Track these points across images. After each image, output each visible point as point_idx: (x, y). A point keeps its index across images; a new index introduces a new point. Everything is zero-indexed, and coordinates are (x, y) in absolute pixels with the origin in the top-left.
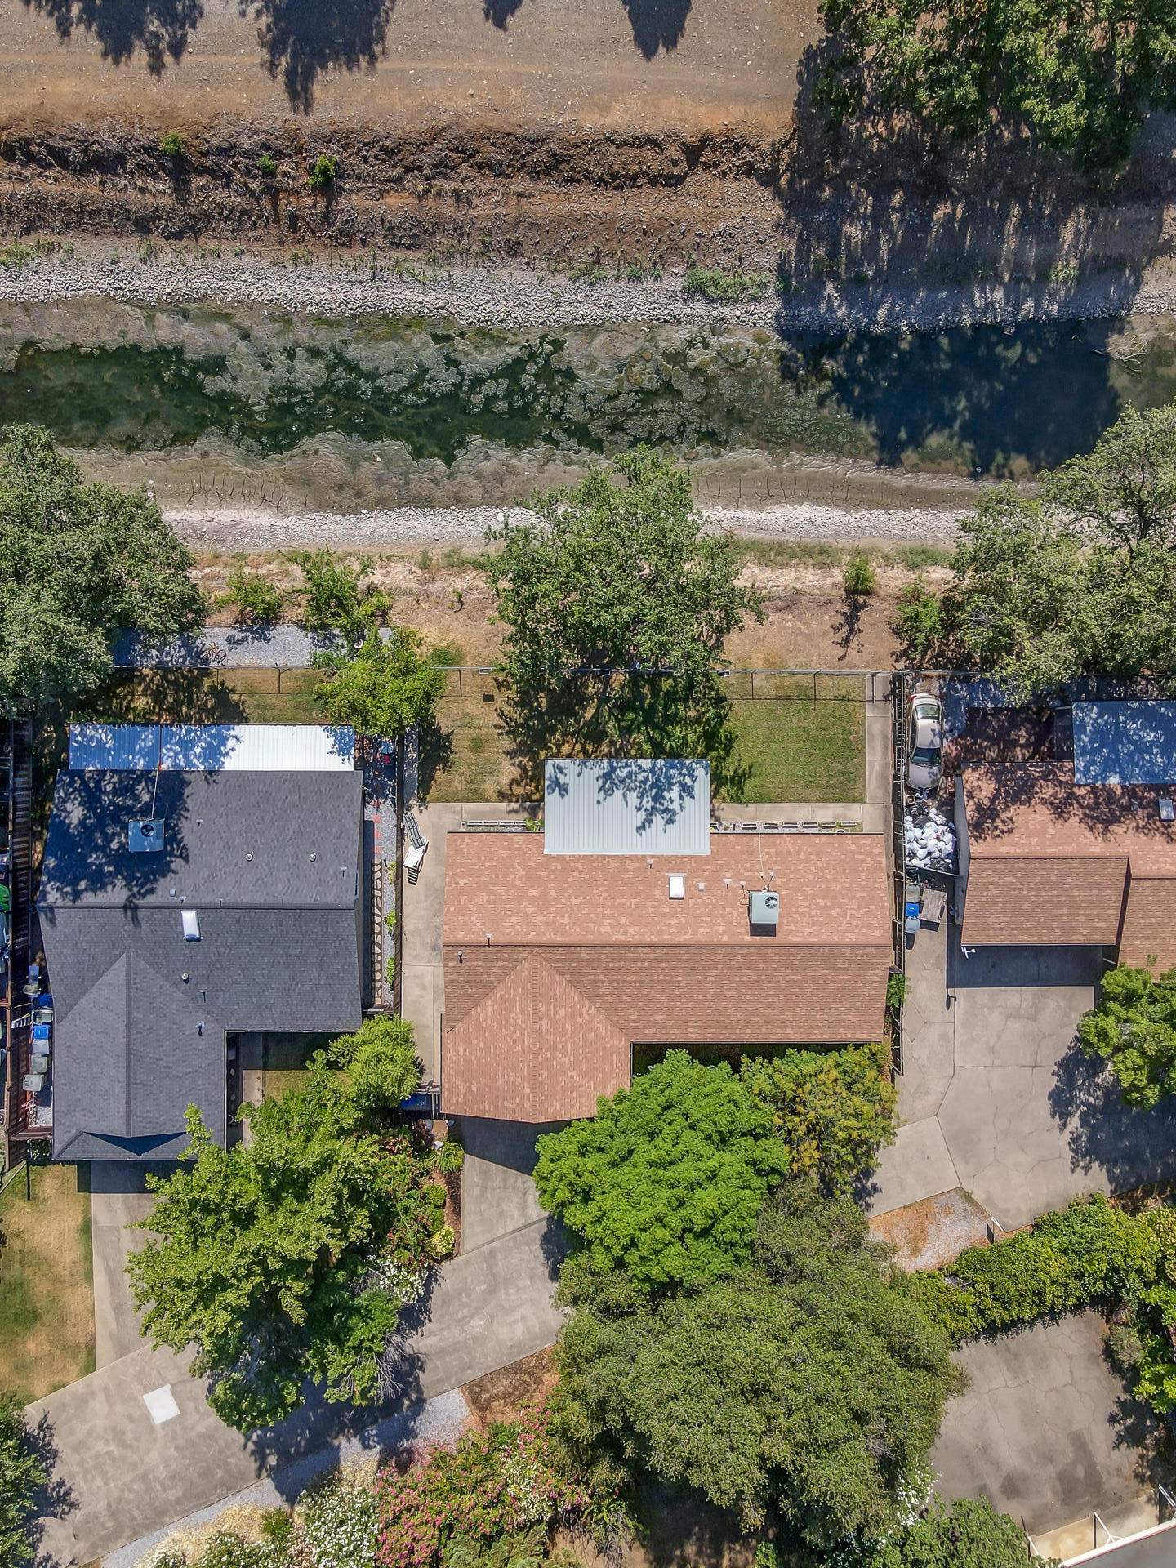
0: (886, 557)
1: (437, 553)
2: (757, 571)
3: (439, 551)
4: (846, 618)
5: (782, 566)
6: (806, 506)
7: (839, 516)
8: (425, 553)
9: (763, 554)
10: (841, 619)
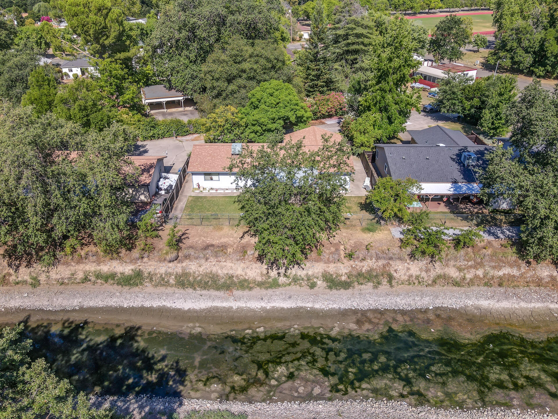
0: (151, 280)
1: (385, 286)
2: (220, 272)
3: (384, 287)
4: (181, 241)
5: (206, 275)
6: (186, 308)
7: (168, 304)
8: (392, 286)
9: (215, 282)
10: (184, 241)
